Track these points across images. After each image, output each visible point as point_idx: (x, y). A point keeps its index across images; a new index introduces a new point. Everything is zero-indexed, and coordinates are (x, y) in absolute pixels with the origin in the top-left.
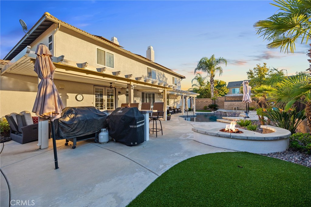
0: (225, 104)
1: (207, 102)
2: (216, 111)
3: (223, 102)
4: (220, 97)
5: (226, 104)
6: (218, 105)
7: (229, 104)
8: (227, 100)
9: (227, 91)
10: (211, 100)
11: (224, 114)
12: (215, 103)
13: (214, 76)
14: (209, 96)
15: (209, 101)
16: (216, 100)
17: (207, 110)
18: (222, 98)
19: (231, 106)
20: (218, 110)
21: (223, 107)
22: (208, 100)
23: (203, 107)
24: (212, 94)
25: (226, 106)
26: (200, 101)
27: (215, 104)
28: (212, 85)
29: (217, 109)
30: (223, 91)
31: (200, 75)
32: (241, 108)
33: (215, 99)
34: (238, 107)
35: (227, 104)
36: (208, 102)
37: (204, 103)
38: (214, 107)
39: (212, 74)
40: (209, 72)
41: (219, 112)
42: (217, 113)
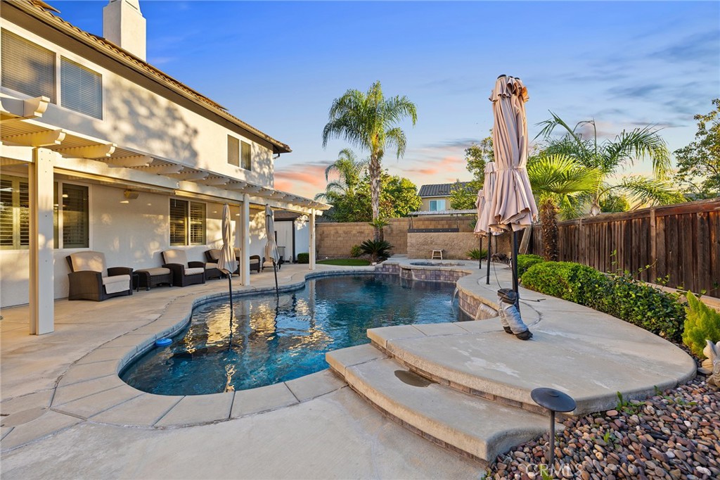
0: (409, 240)
1: (361, 233)
2: (381, 265)
3: (403, 234)
4: (398, 220)
5: (413, 238)
6: (391, 243)
7: (421, 240)
8: (415, 227)
9: (417, 203)
10: (372, 227)
11: (403, 273)
12: (382, 236)
13: (380, 154)
14: (367, 216)
15: (367, 232)
16: (384, 227)
17: (359, 258)
18: (404, 221)
19: (426, 247)
20: (389, 261)
21: (403, 250)
22: (366, 227)
23: (351, 249)
24: (375, 208)
25: (412, 245)
26: (340, 232)
27: (382, 241)
28: (374, 182)
29: (385, 257)
30: (407, 202)
31: (349, 156)
32: (452, 253)
33: (383, 224)
34: (446, 248)
35: (414, 241)
36: (364, 232)
37: (354, 235)
38: (378, 250)
39: (375, 147)
40: (366, 142)
41: (391, 267)
42: (384, 269)
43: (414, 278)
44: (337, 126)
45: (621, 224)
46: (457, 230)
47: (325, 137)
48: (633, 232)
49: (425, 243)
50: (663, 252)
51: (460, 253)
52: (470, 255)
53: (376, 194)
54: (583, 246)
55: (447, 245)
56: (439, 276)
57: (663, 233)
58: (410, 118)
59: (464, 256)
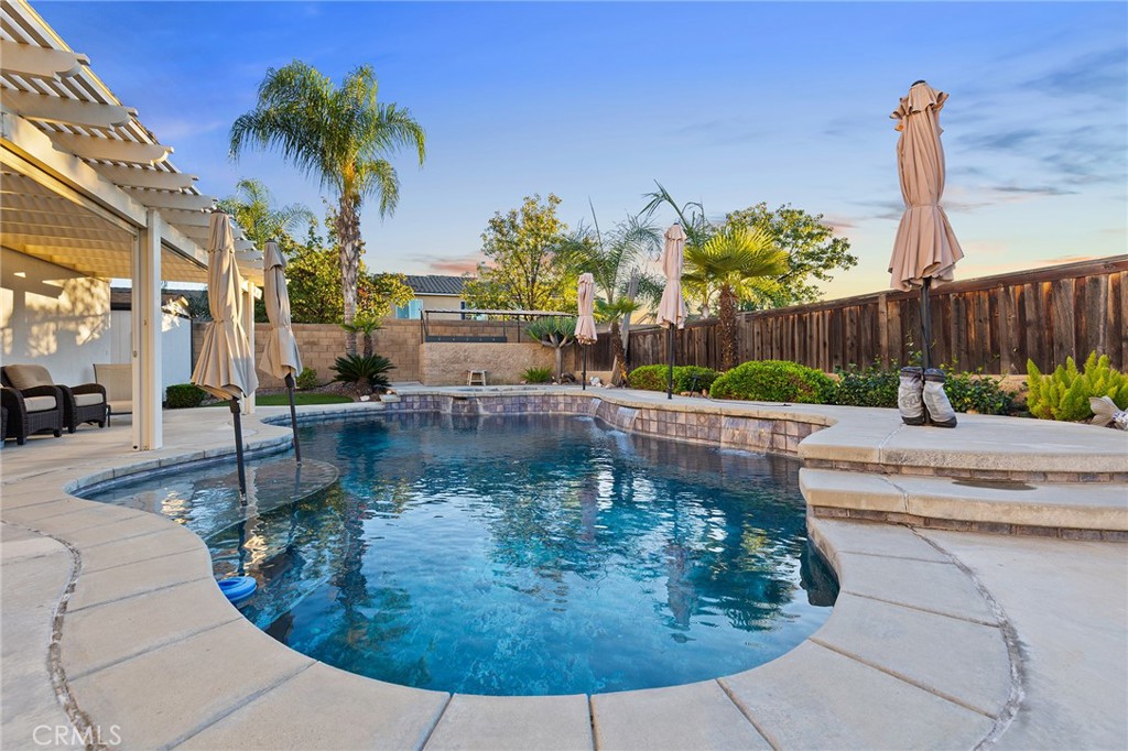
0: (423, 355)
1: (313, 344)
5: (431, 353)
6: (390, 359)
7: (447, 355)
10: (339, 333)
12: (368, 349)
13: (357, 200)
15: (325, 342)
17: (316, 392)
19: (456, 366)
20: (394, 390)
22: (322, 334)
25: (433, 364)
28: (349, 248)
33: (369, 326)
34: (490, 367)
35: (433, 356)
38: (364, 373)
39: (348, 184)
40: (328, 169)
41: (416, 399)
42: (403, 405)
43: (482, 411)
44: (261, 125)
45: (823, 315)
46: (503, 340)
47: (236, 141)
48: (848, 321)
49: (456, 360)
50: (897, 339)
51: (508, 375)
52: (524, 377)
53: (352, 271)
54: (749, 345)
55: (489, 363)
56: (525, 405)
57: (898, 319)
58: (415, 149)
59: (515, 379)
